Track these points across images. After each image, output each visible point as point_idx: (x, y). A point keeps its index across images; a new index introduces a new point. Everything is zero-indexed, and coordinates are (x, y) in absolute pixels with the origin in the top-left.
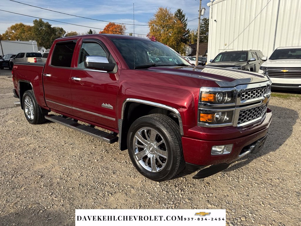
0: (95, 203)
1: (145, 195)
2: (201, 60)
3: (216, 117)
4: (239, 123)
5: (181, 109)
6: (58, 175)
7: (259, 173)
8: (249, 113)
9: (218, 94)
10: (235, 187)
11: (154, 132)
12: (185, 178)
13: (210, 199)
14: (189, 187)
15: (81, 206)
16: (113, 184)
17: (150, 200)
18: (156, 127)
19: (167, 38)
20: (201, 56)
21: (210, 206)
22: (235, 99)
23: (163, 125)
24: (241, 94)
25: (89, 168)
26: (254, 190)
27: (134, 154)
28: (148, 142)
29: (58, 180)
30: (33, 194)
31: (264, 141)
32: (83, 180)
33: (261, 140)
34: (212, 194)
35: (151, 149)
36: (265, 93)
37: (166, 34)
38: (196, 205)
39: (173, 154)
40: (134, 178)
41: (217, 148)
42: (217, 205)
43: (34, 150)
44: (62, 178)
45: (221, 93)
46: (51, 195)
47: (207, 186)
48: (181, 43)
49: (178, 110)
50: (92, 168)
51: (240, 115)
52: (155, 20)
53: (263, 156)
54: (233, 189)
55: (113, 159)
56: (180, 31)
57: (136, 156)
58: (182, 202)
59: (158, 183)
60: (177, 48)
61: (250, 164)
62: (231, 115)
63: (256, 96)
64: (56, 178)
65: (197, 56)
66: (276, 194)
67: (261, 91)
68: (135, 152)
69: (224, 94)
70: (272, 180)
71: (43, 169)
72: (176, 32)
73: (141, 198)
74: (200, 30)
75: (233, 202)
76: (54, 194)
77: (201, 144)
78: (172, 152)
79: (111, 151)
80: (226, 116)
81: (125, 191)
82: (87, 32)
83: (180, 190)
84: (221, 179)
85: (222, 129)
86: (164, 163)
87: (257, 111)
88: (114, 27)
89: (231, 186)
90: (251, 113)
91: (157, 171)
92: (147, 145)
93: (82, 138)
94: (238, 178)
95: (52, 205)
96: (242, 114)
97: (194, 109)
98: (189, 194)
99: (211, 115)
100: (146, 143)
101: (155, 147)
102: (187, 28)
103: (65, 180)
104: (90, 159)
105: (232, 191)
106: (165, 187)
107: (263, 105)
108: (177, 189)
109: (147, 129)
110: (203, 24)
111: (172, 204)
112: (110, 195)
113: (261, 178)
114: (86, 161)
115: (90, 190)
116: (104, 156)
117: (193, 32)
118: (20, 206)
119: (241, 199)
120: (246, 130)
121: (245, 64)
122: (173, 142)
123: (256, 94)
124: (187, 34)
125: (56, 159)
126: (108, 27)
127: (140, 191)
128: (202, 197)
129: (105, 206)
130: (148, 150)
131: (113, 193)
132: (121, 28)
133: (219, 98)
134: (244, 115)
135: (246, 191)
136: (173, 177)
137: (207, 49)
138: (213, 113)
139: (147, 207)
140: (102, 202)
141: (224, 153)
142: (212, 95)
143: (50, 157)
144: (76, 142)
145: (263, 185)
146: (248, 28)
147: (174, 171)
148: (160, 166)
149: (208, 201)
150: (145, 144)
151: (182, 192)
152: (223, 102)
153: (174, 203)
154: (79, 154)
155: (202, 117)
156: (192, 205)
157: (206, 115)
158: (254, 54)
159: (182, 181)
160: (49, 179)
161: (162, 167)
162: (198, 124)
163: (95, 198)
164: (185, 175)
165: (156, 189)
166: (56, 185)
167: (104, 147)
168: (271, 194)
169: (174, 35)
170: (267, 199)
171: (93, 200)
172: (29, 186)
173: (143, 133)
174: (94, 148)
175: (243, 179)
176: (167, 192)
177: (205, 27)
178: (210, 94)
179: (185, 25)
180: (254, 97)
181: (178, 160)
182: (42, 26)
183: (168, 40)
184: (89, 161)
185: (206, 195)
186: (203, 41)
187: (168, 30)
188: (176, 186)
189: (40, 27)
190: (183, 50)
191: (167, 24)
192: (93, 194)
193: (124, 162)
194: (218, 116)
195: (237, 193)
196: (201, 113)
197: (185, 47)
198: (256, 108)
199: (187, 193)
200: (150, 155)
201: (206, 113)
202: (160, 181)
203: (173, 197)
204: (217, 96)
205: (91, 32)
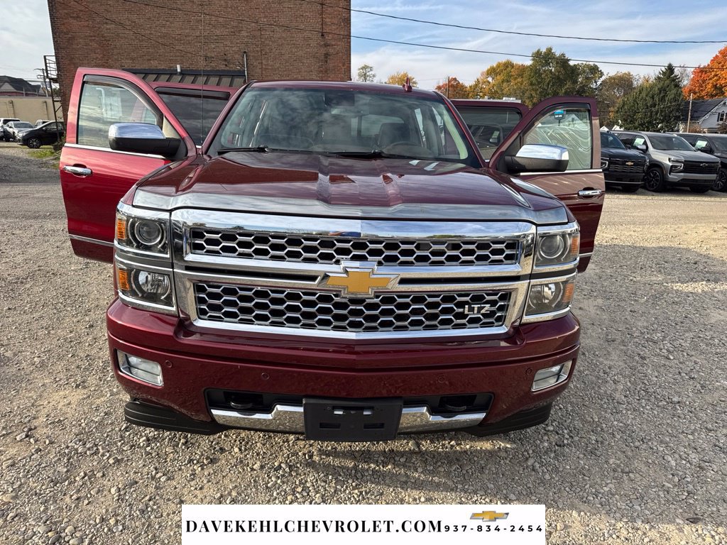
182: (549, 64)
205: (670, 69)
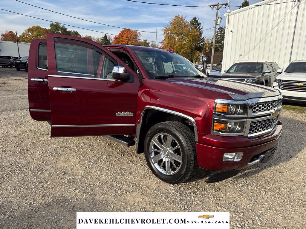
0: (114, 199)
1: (160, 195)
2: (215, 69)
3: (229, 126)
4: (250, 133)
5: (197, 117)
6: (79, 173)
7: (268, 182)
8: (260, 124)
9: (231, 106)
10: (244, 193)
11: (170, 138)
12: (197, 182)
13: (220, 202)
14: (200, 190)
15: (102, 201)
16: (130, 184)
17: (164, 199)
18: (172, 133)
19: (182, 46)
20: (215, 65)
21: (219, 208)
22: (247, 110)
23: (179, 131)
24: (253, 106)
25: (108, 168)
26: (262, 197)
27: (150, 157)
28: (163, 146)
29: (80, 177)
30: (58, 188)
31: (273, 152)
32: (103, 178)
33: (271, 151)
34: (222, 198)
35: (166, 153)
36: (276, 106)
37: (181, 42)
38: (206, 206)
39: (188, 159)
40: (149, 180)
41: (229, 155)
42: (226, 207)
43: (56, 149)
44: (83, 176)
45: (234, 105)
46: (74, 190)
47: (217, 191)
48: (195, 51)
49: (194, 118)
50: (111, 168)
51: (251, 126)
52: (170, 27)
53: (273, 167)
54: (242, 195)
55: (129, 161)
56: (196, 39)
57: (152, 159)
58: (194, 203)
59: (172, 185)
60: (191, 56)
61: (260, 174)
62: (242, 125)
63: (267, 109)
64: (78, 175)
65: (211, 65)
66: (283, 202)
67: (271, 105)
68: (151, 155)
69: (237, 106)
70: (280, 189)
71: (66, 167)
72: (191, 41)
73: (156, 197)
74: (215, 39)
75: (241, 206)
76: (77, 189)
77: (214, 151)
78: (186, 157)
79: (127, 154)
80: (238, 126)
81: (142, 190)
82: (102, 36)
83: (192, 193)
84: (231, 185)
85: (234, 138)
86: (179, 166)
87: (267, 123)
88: (129, 33)
89: (240, 192)
90: (261, 124)
91: (172, 174)
92: (163, 150)
93: (99, 141)
94: (248, 185)
95: (76, 199)
96: (253, 125)
97: (209, 118)
98: (200, 196)
99: (224, 124)
100: (162, 147)
101: (171, 151)
102: (202, 36)
103: (86, 177)
104: (108, 160)
105: (241, 197)
106: (178, 189)
107: (273, 118)
108: (189, 191)
109: (163, 135)
110: (219, 32)
111: (185, 205)
112: (128, 193)
113: (270, 187)
114: (104, 162)
115: (109, 187)
116: (121, 158)
117: (208, 40)
118: (48, 198)
119: (249, 204)
120: (256, 140)
121: (260, 76)
122: (188, 147)
123: (266, 107)
124: (202, 42)
125: (77, 159)
126: (123, 32)
127: (155, 191)
128: (213, 200)
129: (124, 202)
130: (163, 154)
131: (131, 192)
132: (136, 34)
133: (232, 110)
134: (255, 126)
135: (254, 197)
136: (186, 181)
137: (222, 58)
138: (226, 123)
139: (162, 205)
140: (121, 199)
141: (235, 160)
142: (226, 107)
143: (71, 157)
144: (95, 144)
145: (271, 193)
146: (264, 40)
147: (187, 174)
148: (174, 169)
149: (218, 204)
150: (161, 149)
151: (194, 195)
152: (235, 113)
153: (186, 203)
154: (97, 155)
155: (216, 126)
156: (203, 206)
157: (219, 124)
158: (270, 66)
159: (194, 185)
160: (72, 176)
161: (176, 170)
162: (212, 132)
163: (114, 195)
164: (197, 180)
165: (169, 190)
166: (78, 181)
167: (120, 150)
168: (278, 201)
169: (189, 42)
170: (274, 206)
171: (113, 196)
172: (54, 181)
173: (160, 138)
174: (111, 150)
175: (252, 187)
176: (179, 193)
177: (220, 35)
178: (224, 105)
179: (201, 33)
180: (265, 110)
181: (192, 165)
182: (58, 29)
183: (182, 48)
184: (107, 161)
185: (217, 198)
186: (218, 50)
187: (182, 38)
188: (188, 189)
189: (56, 30)
190: (197, 58)
191: (183, 32)
192: (112, 192)
193: (140, 164)
194: (230, 126)
195: (245, 199)
196: (215, 122)
197: (199, 55)
198: (267, 120)
199: (198, 196)
200: (165, 159)
201: (220, 122)
202: (173, 184)
203: (186, 198)
204: (231, 107)
205: (106, 36)
